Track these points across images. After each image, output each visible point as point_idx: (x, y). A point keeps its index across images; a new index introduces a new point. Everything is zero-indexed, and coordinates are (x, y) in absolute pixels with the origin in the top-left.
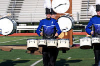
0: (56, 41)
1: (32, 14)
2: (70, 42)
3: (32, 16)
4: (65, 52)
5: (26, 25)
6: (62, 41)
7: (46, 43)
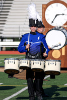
2: (61, 65)
4: (54, 78)
6: (50, 62)
7: (30, 64)
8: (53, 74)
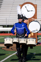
0: (26, 40)
1: (7, 18)
3: (7, 20)
4: (32, 48)
5: (2, 27)
7: (19, 41)
8: (32, 46)
